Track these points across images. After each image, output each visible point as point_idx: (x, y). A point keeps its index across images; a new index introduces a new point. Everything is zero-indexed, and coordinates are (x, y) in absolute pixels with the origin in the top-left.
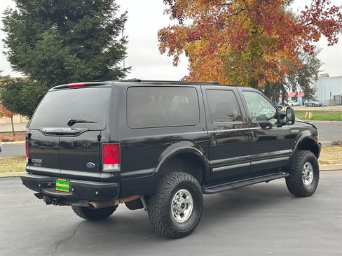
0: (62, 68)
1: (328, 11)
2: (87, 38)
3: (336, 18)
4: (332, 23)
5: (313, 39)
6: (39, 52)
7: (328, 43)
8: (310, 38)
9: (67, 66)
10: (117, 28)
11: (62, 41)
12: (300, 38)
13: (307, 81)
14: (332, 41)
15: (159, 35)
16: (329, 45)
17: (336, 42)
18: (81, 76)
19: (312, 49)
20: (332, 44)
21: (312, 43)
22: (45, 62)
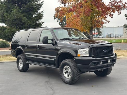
0: (21, 22)
1: (118, 2)
2: (29, 11)
3: (121, 5)
4: (120, 6)
5: (113, 12)
6: (12, 16)
7: (118, 13)
8: (112, 12)
9: (23, 21)
10: (39, 7)
11: (21, 12)
12: (108, 12)
13: (99, 29)
14: (119, 13)
15: (56, 10)
16: (118, 14)
17: (121, 13)
18: (28, 25)
19: (112, 16)
20: (119, 14)
21: (112, 13)
22: (15, 19)
